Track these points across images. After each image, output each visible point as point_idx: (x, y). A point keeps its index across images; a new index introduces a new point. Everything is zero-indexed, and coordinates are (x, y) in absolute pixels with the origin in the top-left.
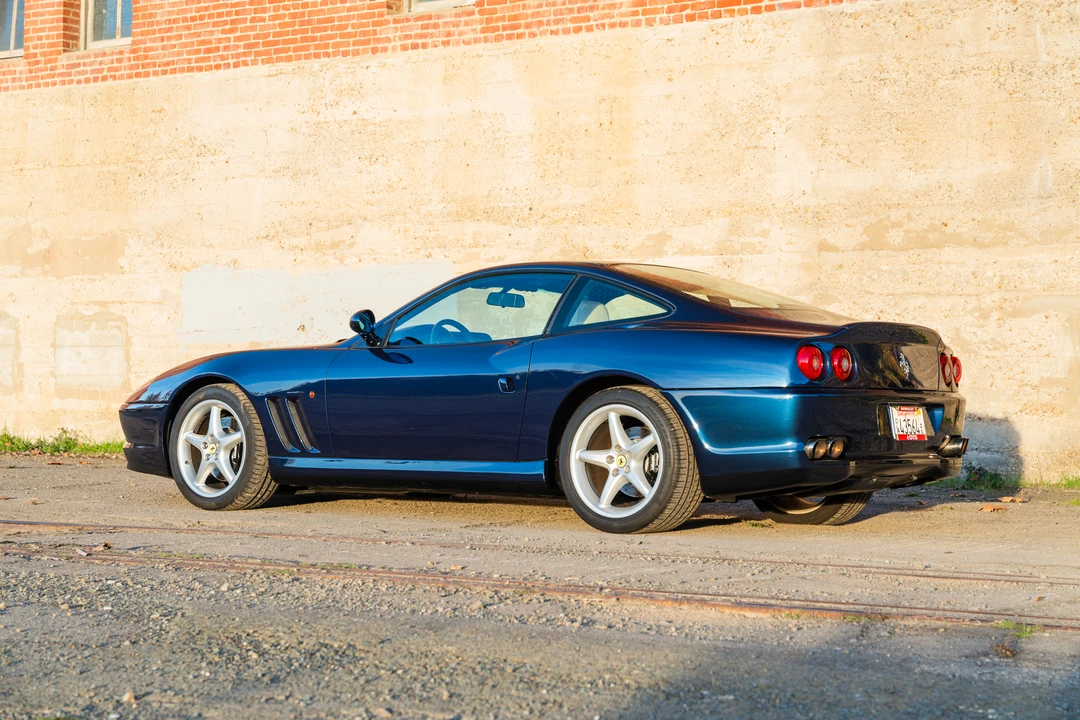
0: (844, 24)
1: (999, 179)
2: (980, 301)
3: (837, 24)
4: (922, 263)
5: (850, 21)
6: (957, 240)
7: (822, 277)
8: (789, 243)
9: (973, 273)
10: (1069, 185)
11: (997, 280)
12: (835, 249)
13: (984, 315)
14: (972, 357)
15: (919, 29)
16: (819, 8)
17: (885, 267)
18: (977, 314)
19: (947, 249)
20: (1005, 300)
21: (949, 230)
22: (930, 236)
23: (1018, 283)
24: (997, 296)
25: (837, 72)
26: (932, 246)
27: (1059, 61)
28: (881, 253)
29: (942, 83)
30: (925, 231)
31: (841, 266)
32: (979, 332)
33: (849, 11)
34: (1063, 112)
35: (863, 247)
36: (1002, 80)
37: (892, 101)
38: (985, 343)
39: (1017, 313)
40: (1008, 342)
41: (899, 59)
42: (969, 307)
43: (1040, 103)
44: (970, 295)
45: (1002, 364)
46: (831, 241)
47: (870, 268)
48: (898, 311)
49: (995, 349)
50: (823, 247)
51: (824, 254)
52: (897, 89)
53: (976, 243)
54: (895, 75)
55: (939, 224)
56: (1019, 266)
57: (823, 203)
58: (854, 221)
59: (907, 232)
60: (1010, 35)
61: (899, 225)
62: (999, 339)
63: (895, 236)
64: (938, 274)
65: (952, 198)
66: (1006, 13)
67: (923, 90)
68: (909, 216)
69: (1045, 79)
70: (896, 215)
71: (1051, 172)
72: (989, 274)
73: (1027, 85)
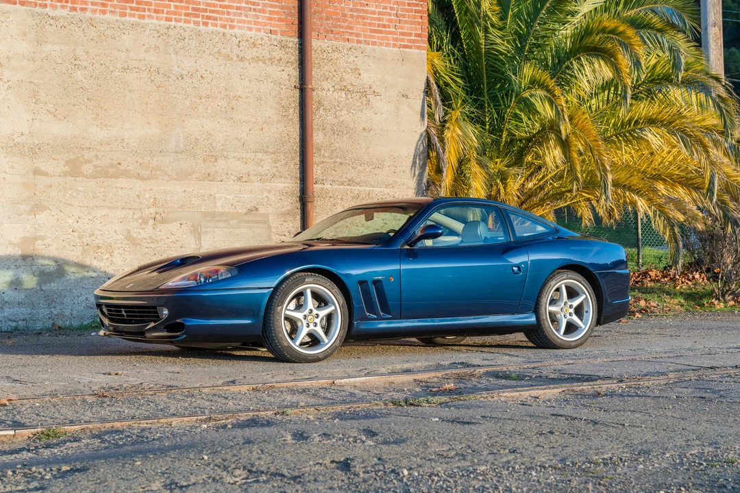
0: (48, 22)
1: (152, 139)
2: (142, 213)
3: (43, 22)
4: (105, 187)
5: (52, 22)
6: (127, 174)
7: (37, 193)
8: (12, 167)
9: (138, 196)
10: (192, 146)
11: (152, 200)
12: (46, 174)
13: (145, 222)
14: (138, 247)
15: (100, 36)
16: (29, 8)
17: (81, 189)
18: (140, 221)
19: (121, 179)
20: (157, 213)
21: (122, 167)
22: (110, 170)
23: (164, 203)
24: (152, 210)
25: (44, 55)
26: (111, 177)
27: (185, 73)
28: (78, 179)
29: (116, 74)
30: (107, 167)
31: (50, 186)
32: (142, 232)
33: (51, 15)
34: (188, 103)
35: (65, 174)
36: (152, 78)
37: (84, 80)
38: (145, 239)
39: (164, 221)
40: (159, 239)
41: (88, 53)
42: (136, 216)
43: (174, 95)
44: (136, 209)
45: (156, 252)
46: (43, 168)
47: (71, 189)
48: (90, 218)
49: (152, 242)
50: (37, 172)
51: (38, 177)
52: (87, 72)
53: (139, 176)
54: (85, 64)
55: (115, 163)
56: (165, 192)
57: (36, 142)
58: (59, 156)
59: (95, 167)
60: (156, 51)
61: (90, 161)
62: (154, 237)
63: (88, 169)
64: (116, 195)
65: (124, 148)
66: (154, 37)
67: (104, 76)
68: (96, 156)
69: (177, 82)
70: (87, 155)
71: (182, 138)
72: (147, 196)
73: (167, 83)
